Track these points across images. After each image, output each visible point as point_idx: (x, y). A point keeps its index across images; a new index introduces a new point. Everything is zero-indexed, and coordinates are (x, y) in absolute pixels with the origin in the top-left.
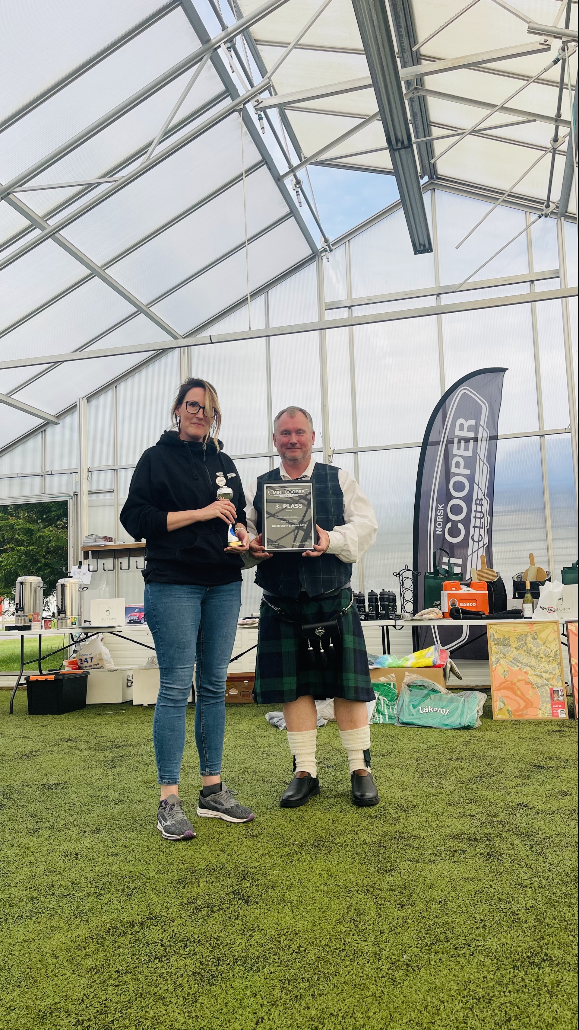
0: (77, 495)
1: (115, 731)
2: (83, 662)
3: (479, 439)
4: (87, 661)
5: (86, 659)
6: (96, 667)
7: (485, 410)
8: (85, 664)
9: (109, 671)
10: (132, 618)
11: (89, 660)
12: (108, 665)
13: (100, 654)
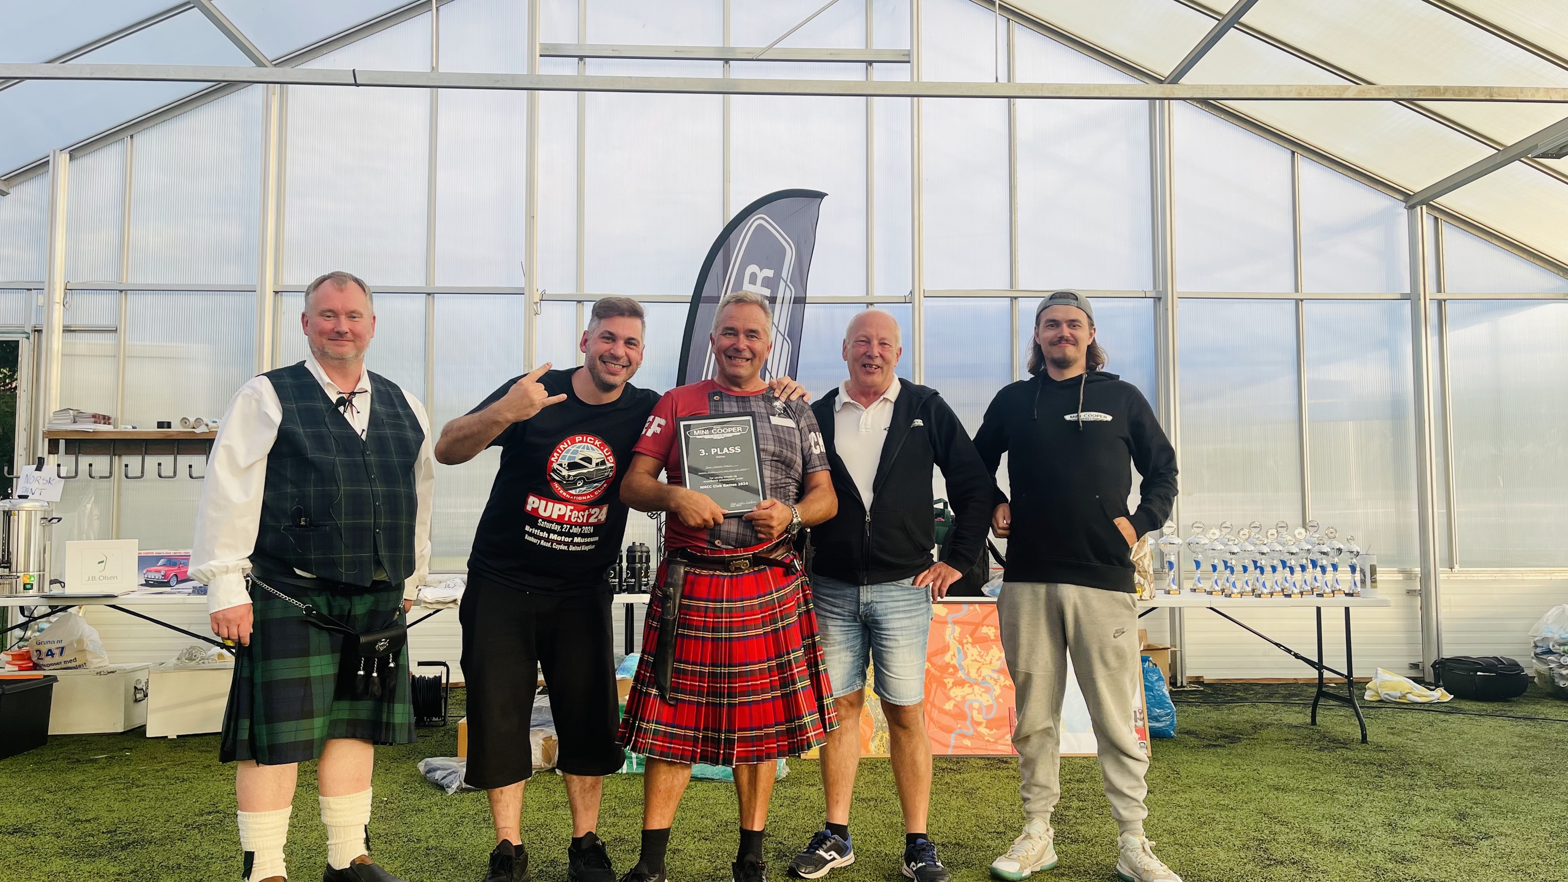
0: (39, 331)
1: (116, 805)
2: (43, 656)
3: (779, 300)
4: (52, 655)
5: (50, 650)
6: (70, 665)
7: (790, 255)
8: (48, 660)
9: (99, 673)
10: (152, 576)
11: (57, 652)
12: (95, 661)
13: (80, 641)
